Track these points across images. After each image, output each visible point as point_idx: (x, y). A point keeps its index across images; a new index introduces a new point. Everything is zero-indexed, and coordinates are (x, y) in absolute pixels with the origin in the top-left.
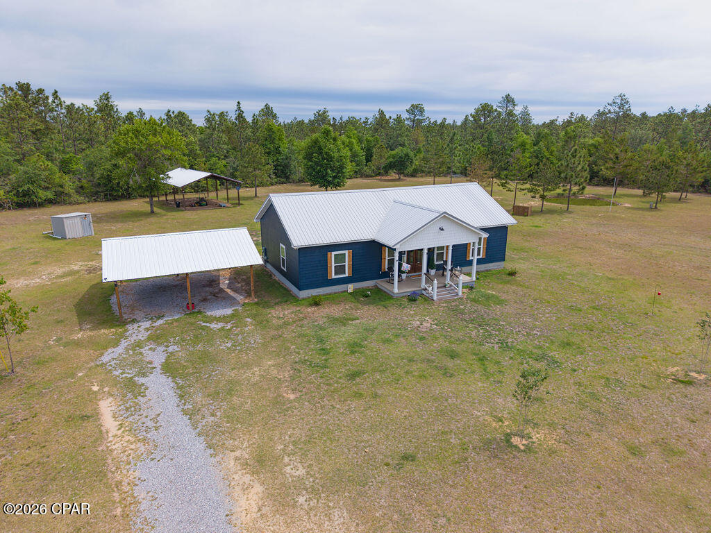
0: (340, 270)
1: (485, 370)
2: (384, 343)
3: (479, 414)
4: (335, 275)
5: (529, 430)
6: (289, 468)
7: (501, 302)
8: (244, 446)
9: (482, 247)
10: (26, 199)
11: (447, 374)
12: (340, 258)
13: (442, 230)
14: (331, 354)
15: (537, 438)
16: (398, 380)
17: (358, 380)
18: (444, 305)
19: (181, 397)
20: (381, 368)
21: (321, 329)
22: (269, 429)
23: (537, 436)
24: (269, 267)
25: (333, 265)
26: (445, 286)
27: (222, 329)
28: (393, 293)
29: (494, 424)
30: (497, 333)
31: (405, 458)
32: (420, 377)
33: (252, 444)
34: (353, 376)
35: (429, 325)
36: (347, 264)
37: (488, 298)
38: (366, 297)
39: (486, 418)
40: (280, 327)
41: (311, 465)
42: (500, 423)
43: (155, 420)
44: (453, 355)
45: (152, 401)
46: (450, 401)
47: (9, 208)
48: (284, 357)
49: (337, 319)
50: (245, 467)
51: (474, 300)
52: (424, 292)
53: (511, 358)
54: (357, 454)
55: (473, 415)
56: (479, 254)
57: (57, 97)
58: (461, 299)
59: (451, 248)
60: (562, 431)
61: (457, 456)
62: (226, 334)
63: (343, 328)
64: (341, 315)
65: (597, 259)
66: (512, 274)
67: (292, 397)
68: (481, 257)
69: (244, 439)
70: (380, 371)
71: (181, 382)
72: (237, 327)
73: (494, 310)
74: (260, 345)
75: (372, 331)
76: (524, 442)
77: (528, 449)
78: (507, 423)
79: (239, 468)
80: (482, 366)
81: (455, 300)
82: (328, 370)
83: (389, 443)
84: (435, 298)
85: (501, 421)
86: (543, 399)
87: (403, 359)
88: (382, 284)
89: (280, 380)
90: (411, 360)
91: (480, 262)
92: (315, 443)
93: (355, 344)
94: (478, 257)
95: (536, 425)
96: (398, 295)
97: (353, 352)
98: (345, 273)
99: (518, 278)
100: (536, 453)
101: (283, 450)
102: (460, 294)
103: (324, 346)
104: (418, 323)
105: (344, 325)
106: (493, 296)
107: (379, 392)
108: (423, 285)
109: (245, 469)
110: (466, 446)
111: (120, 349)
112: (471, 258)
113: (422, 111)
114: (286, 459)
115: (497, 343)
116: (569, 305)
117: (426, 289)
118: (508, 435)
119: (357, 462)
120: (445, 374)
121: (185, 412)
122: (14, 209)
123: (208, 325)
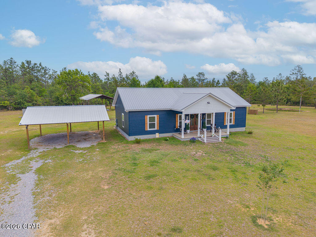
0: (152, 126)
1: (235, 177)
2: (172, 161)
3: (232, 202)
4: (149, 128)
5: (270, 215)
6: (84, 233)
7: (245, 145)
8: (60, 216)
9: (232, 118)
10: (19, 106)
11: (210, 178)
12: (152, 119)
13: (209, 103)
14: (139, 166)
15: (277, 220)
16: (178, 181)
17: (152, 180)
18: (211, 145)
19: (37, 185)
20: (168, 174)
21: (137, 154)
22: (82, 206)
23: (277, 219)
24: (119, 129)
25: (148, 123)
26: (211, 136)
27: (81, 153)
28: (182, 138)
29: (243, 209)
30: (243, 159)
31: (174, 230)
32: (193, 179)
33: (66, 215)
34: (148, 177)
35: (201, 154)
36: (156, 122)
37: (237, 143)
38: (166, 140)
39: (237, 205)
40: (114, 153)
41: (101, 232)
42: (248, 209)
43: (12, 198)
44: (215, 169)
45: (19, 187)
46: (211, 193)
47: (11, 110)
48: (110, 167)
49: (147, 150)
50: (53, 231)
51: (228, 143)
52: (199, 139)
53: (253, 171)
54: (138, 225)
55: (227, 203)
56: (230, 122)
57: (41, 65)
58: (221, 143)
59: (214, 114)
60: (296, 217)
61: (214, 230)
62: (82, 155)
63: (150, 154)
64: (150, 148)
65: (298, 130)
66: (250, 133)
67: (106, 187)
68: (232, 124)
69: (62, 212)
70: (167, 175)
71: (42, 177)
72: (90, 152)
73: (240, 148)
74: (98, 161)
75: (166, 155)
76: (267, 223)
77: (271, 229)
78: (253, 209)
79: (48, 231)
80: (234, 175)
81: (218, 143)
82: (133, 174)
83: (164, 219)
84: (205, 141)
85: (248, 207)
86: (278, 195)
87: (183, 169)
88: (176, 135)
89: (102, 178)
90: (188, 170)
91: (231, 127)
92: (111, 216)
93: (155, 161)
94: (231, 124)
95: (274, 212)
96: (184, 140)
97: (152, 165)
98: (155, 128)
99: (253, 135)
100: (277, 231)
101: (86, 220)
102: (220, 140)
103: (135, 162)
104: (194, 153)
105: (151, 152)
106: (240, 142)
107: (164, 187)
108: (199, 135)
109: (52, 232)
110: (221, 224)
111: (19, 161)
112: (226, 124)
113: (203, 75)
114: (85, 226)
115: (243, 163)
116: (286, 147)
117: (200, 137)
118: (254, 217)
119: (137, 231)
120: (209, 178)
121: (34, 194)
122: (13, 110)
123: (74, 151)
